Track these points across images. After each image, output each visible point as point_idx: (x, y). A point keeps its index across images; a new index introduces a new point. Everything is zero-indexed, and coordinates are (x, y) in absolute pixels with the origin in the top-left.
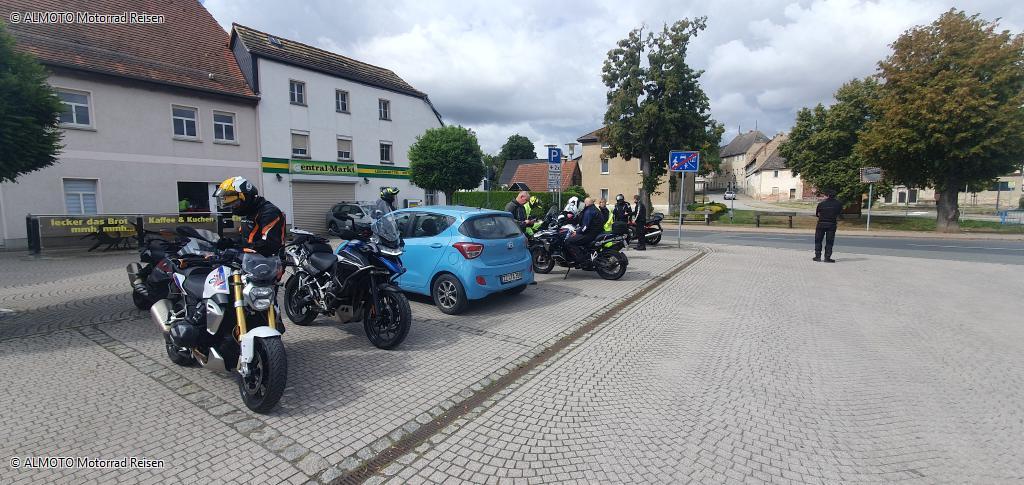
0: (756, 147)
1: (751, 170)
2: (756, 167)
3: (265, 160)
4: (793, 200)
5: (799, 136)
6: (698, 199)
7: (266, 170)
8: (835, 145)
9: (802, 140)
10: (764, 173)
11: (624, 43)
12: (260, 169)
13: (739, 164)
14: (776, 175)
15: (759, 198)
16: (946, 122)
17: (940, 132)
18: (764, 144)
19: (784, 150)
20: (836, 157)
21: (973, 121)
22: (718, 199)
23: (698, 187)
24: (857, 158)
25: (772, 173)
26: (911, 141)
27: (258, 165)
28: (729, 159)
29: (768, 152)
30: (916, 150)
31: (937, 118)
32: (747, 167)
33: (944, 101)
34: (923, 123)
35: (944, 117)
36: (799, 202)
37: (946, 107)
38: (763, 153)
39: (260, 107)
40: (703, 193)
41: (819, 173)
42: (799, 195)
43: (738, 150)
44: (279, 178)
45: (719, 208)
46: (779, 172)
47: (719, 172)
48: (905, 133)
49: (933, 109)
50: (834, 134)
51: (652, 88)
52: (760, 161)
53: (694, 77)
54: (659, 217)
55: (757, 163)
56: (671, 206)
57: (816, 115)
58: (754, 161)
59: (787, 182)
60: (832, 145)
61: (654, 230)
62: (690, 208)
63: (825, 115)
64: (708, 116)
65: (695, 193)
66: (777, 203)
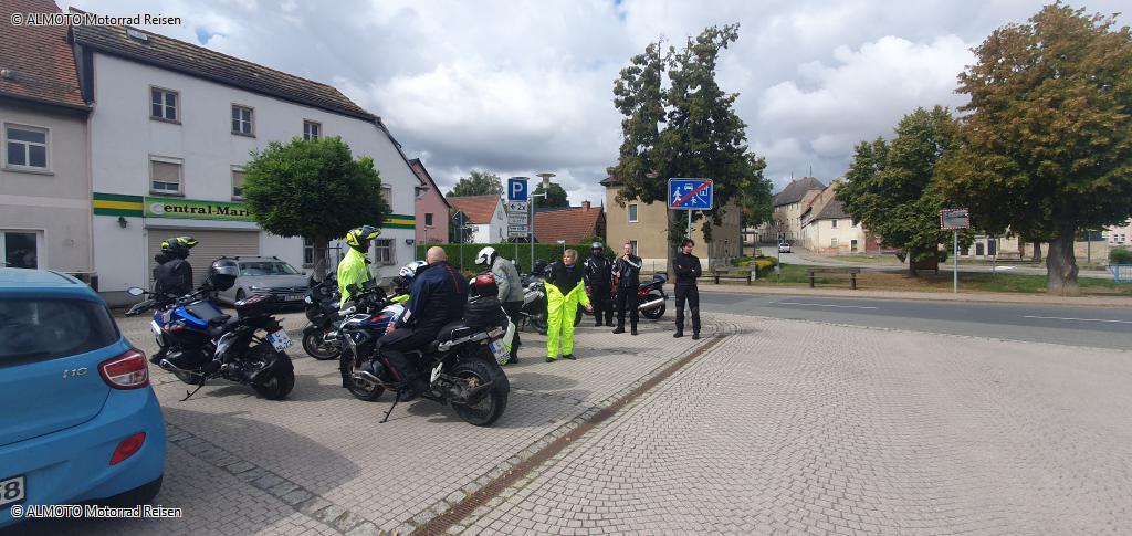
0: (811, 195)
1: (807, 220)
2: (812, 216)
3: (98, 196)
4: (855, 253)
5: (860, 174)
6: (748, 252)
7: (98, 211)
8: (903, 186)
9: (864, 180)
10: (821, 223)
11: (639, 60)
12: (90, 211)
13: (794, 212)
14: (835, 225)
15: (817, 251)
16: (1057, 145)
17: (1049, 158)
18: (819, 192)
19: (841, 193)
20: (903, 200)
21: (1095, 142)
22: (768, 252)
23: (750, 239)
24: (929, 201)
25: (831, 222)
26: (1007, 173)
27: (87, 204)
28: (782, 208)
29: (824, 199)
30: (1018, 183)
31: (1044, 140)
32: (803, 217)
33: (1051, 117)
34: (1025, 147)
35: (1054, 137)
36: (861, 255)
37: (1057, 124)
38: (819, 200)
39: (94, 122)
40: (754, 246)
41: (885, 219)
42: (861, 247)
43: (793, 195)
44: (123, 223)
45: (768, 263)
46: (838, 222)
47: (772, 222)
48: (1000, 161)
49: (1037, 128)
50: (901, 173)
51: (677, 115)
52: (816, 210)
53: (727, 101)
54: (660, 277)
55: (812, 211)
56: (712, 260)
57: (877, 150)
58: (810, 210)
59: (847, 232)
60: (899, 186)
61: (655, 297)
62: (734, 263)
63: (886, 150)
64: (745, 149)
65: (743, 246)
66: (837, 257)
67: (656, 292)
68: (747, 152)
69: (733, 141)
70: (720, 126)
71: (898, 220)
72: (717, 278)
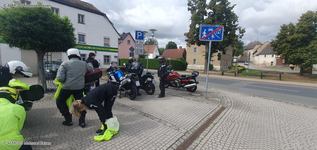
0: (257, 47)
1: (255, 54)
2: (257, 53)
4: (272, 66)
5: (282, 37)
6: (234, 64)
8: (301, 40)
9: (283, 39)
10: (260, 56)
14: (265, 56)
15: (258, 65)
18: (260, 46)
19: (273, 44)
20: (301, 46)
22: (242, 64)
23: (235, 60)
24: (313, 46)
25: (264, 55)
28: (247, 51)
29: (262, 48)
32: (254, 54)
36: (275, 67)
38: (260, 48)
40: (236, 62)
43: (250, 47)
45: (242, 68)
46: (267, 56)
47: (243, 55)
50: (301, 35)
51: (211, 14)
52: (259, 51)
53: (231, 8)
54: (195, 74)
55: (257, 52)
56: (222, 67)
57: (290, 27)
58: (256, 51)
59: (270, 59)
60: (299, 41)
61: (192, 83)
62: (230, 68)
63: (294, 27)
64: (237, 25)
65: (233, 62)
66: (266, 67)
67: (193, 81)
68: (238, 26)
69: (232, 22)
70: (227, 17)
71: (298, 54)
72: (223, 73)
